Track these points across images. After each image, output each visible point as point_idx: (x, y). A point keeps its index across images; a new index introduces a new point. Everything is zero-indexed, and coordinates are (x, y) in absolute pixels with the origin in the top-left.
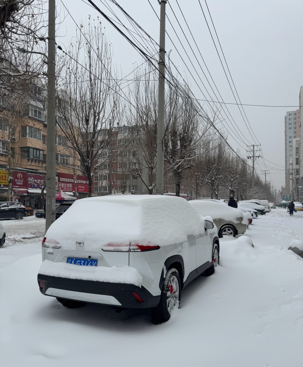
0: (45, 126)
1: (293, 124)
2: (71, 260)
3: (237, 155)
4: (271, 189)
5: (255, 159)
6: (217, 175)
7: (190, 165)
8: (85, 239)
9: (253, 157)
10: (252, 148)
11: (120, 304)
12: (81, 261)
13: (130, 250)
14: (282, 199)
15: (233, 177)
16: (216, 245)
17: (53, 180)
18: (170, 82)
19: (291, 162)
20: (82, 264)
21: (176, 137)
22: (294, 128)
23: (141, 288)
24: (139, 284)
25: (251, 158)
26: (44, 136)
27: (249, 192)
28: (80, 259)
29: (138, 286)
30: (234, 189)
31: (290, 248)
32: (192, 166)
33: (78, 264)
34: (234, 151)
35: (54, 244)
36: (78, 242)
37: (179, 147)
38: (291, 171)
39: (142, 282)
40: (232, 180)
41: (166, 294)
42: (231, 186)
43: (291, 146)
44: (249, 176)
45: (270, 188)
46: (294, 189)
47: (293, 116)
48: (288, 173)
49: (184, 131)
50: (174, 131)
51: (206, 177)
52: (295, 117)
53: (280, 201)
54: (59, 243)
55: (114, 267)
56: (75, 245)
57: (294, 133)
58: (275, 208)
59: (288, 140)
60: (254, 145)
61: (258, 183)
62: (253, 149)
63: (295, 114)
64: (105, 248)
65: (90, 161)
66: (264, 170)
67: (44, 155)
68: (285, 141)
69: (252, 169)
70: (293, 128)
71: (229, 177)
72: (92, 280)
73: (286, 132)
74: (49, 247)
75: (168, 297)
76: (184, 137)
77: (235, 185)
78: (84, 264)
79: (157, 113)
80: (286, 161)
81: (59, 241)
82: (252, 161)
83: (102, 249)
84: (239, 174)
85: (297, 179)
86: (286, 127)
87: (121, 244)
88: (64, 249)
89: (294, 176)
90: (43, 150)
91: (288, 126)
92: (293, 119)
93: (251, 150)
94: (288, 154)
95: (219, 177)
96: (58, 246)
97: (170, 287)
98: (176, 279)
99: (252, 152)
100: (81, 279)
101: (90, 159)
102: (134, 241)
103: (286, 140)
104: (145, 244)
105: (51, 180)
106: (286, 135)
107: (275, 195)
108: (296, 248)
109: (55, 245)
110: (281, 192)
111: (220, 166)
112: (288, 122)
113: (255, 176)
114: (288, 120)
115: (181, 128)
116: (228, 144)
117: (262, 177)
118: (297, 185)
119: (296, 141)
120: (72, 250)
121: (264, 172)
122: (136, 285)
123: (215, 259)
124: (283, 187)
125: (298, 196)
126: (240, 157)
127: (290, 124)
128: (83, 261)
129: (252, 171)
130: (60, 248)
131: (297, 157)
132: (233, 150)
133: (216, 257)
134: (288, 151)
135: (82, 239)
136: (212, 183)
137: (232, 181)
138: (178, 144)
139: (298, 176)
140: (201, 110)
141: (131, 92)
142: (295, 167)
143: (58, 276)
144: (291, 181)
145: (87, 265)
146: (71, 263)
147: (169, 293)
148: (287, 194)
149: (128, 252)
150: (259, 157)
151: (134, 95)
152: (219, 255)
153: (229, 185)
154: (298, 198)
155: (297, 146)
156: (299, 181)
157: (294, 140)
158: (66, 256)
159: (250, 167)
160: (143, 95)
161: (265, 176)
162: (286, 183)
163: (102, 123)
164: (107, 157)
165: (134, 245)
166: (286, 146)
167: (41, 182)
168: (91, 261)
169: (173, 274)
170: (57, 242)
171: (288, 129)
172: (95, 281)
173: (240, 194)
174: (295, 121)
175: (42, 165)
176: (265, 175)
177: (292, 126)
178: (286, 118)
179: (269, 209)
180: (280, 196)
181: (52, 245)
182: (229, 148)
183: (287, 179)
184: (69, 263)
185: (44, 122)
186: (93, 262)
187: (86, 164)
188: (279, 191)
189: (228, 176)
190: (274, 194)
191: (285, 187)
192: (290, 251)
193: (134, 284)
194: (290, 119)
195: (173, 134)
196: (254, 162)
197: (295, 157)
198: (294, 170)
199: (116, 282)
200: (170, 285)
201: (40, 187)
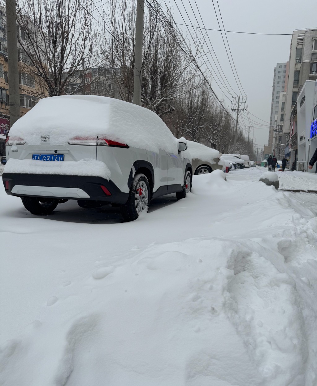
0: (6, 60)
1: (282, 77)
2: (36, 157)
3: (221, 104)
4: (253, 148)
5: (239, 112)
6: (199, 125)
7: (170, 109)
8: (50, 133)
9: (238, 110)
10: (237, 99)
11: (89, 197)
12: (47, 157)
13: (98, 144)
14: (263, 159)
15: (215, 129)
16: (189, 172)
17: (17, 106)
18: (150, 4)
19: (276, 119)
20: (48, 159)
21: (156, 75)
22: (283, 83)
23: (109, 181)
24: (107, 177)
25: (235, 111)
26: (6, 73)
27: (231, 148)
28: (46, 155)
29: (106, 179)
30: (216, 143)
31: (261, 180)
32: (173, 110)
33: (44, 160)
34: (219, 99)
35: (18, 140)
36: (43, 136)
37: (159, 87)
38: (275, 128)
39: (110, 176)
40: (214, 132)
41: (134, 194)
42: (213, 139)
43: (278, 102)
44: (232, 130)
45: (252, 146)
46: (276, 147)
47: (282, 69)
48: (272, 131)
49: (165, 70)
50: (154, 67)
51: (188, 125)
52: (285, 70)
53: (261, 160)
54: (23, 140)
55: (81, 161)
56: (40, 140)
57: (282, 88)
58: (255, 166)
59: (276, 95)
60: (239, 96)
61: (241, 139)
62: (238, 101)
63: (285, 66)
64: (72, 142)
65: (58, 90)
66: (248, 126)
67: (8, 96)
68: (273, 97)
69: (235, 122)
70: (281, 82)
71: (212, 129)
72: (59, 174)
73: (274, 86)
74: (13, 145)
75: (136, 199)
76: (164, 76)
77: (217, 138)
78: (50, 160)
79: (135, 43)
80: (271, 118)
81: (22, 137)
82: (236, 114)
83: (69, 143)
84: (222, 127)
85: (280, 137)
86: (274, 80)
87: (88, 137)
88: (28, 145)
89: (277, 133)
90: (6, 90)
91: (277, 80)
92: (282, 72)
93: (236, 102)
94: (274, 111)
95: (200, 127)
96: (22, 142)
97: (139, 190)
98: (145, 185)
99: (237, 104)
100: (47, 173)
101: (58, 88)
102: (102, 135)
103: (273, 95)
104: (113, 139)
105: (15, 106)
106: (274, 90)
107: (257, 155)
108: (266, 179)
109: (19, 142)
110: (263, 151)
111: (203, 115)
112: (278, 75)
113: (238, 131)
114: (277, 72)
115: (162, 64)
116: (212, 91)
117: (245, 133)
118: (279, 143)
119: (283, 95)
120: (37, 144)
121: (248, 128)
122: (105, 177)
123: (187, 185)
124: (266, 146)
125: (279, 154)
126: (225, 107)
127: (279, 77)
128: (49, 157)
129: (235, 124)
130: (24, 144)
131: (283, 113)
132: (217, 98)
133: (188, 183)
134: (274, 107)
135: (47, 133)
136: (193, 134)
137: (214, 134)
138: (158, 84)
139: (281, 133)
140: (183, 42)
141: (105, 15)
142: (279, 123)
143: (24, 173)
144: (274, 139)
145: (54, 160)
146: (37, 159)
147: (137, 196)
148: (269, 153)
149: (96, 145)
150: (244, 110)
151: (108, 19)
152: (192, 184)
153: (211, 138)
154: (279, 156)
155: (284, 101)
156: (282, 139)
157: (281, 94)
158: (31, 153)
159: (233, 120)
160: (119, 21)
161: (249, 133)
162: (269, 142)
163: (71, 44)
164: (77, 88)
165: (101, 139)
166: (273, 102)
167: (5, 126)
168: (58, 156)
169: (142, 179)
170: (21, 139)
171: (276, 83)
172: (63, 174)
173: (222, 151)
174: (284, 74)
175: (6, 107)
176: (248, 131)
177: (281, 80)
178: (275, 70)
179: (248, 165)
180: (262, 155)
181: (16, 142)
182: (213, 95)
183: (271, 137)
184: (35, 159)
185: (5, 55)
186: (60, 157)
187: (54, 92)
188: (262, 150)
189: (210, 128)
190: (256, 153)
191: (267, 146)
192: (261, 182)
193: (101, 176)
194: (279, 72)
195: (153, 71)
196: (238, 115)
197: (280, 112)
198: (278, 127)
199: (84, 175)
200: (138, 188)
201: (5, 132)
